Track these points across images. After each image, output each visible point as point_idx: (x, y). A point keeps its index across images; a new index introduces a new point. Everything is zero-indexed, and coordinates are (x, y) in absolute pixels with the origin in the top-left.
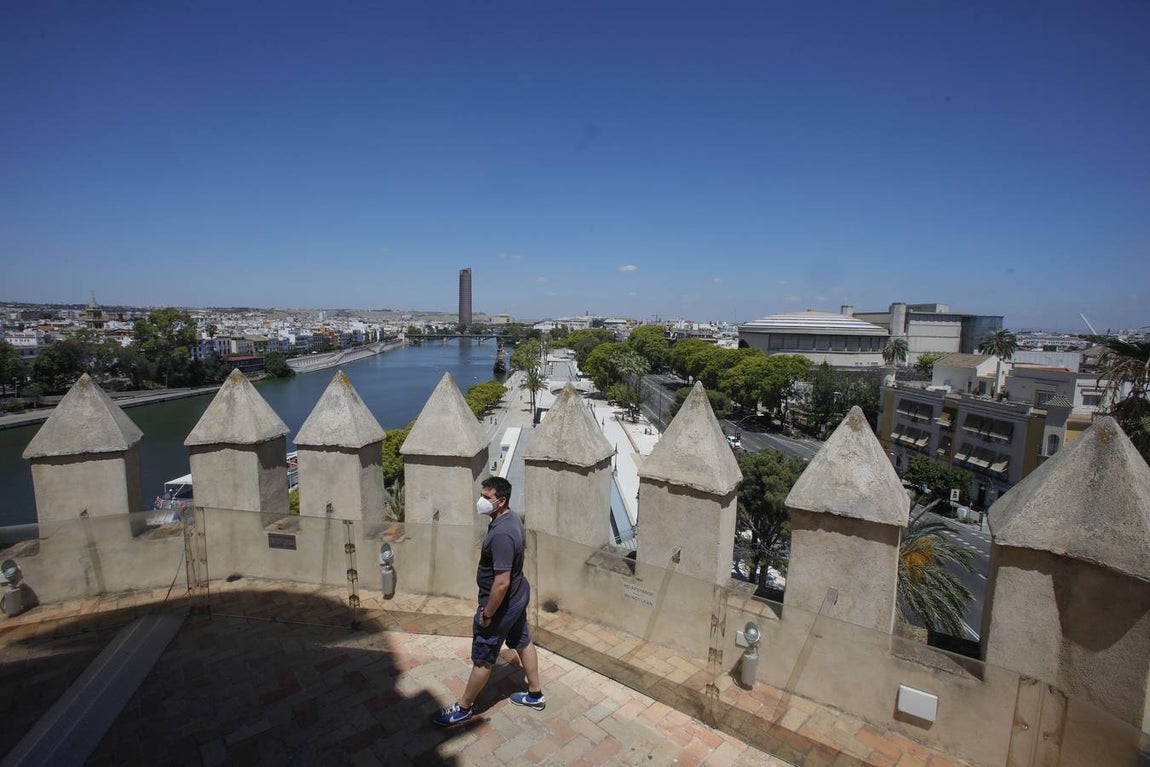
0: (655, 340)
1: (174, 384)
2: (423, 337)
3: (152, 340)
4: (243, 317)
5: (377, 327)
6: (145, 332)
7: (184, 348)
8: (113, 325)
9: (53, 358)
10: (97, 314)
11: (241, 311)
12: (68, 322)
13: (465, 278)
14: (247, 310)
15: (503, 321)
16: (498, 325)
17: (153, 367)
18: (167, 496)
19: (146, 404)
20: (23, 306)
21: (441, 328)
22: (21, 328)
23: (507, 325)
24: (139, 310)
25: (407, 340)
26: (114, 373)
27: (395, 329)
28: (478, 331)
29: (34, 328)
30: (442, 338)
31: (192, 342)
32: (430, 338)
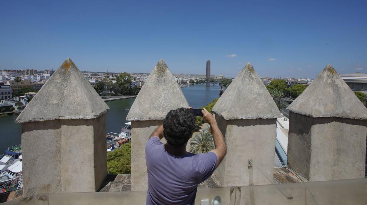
0: (281, 85)
1: (124, 95)
2: (195, 83)
3: (120, 81)
4: (142, 76)
5: (181, 79)
6: (119, 79)
7: (128, 84)
8: (110, 77)
9: (98, 86)
10: (108, 74)
11: (141, 74)
12: (101, 76)
13: (208, 63)
14: (143, 74)
15: (221, 78)
16: (219, 79)
17: (120, 89)
18: (124, 128)
19: (118, 99)
20: (92, 72)
21: (200, 80)
22: (91, 78)
23: (223, 79)
24: (116, 73)
25: (190, 83)
26: (111, 91)
27: (186, 80)
28: (212, 81)
29: (94, 78)
30: (201, 83)
31: (129, 82)
32: (197, 83)
